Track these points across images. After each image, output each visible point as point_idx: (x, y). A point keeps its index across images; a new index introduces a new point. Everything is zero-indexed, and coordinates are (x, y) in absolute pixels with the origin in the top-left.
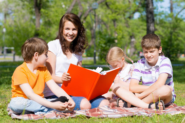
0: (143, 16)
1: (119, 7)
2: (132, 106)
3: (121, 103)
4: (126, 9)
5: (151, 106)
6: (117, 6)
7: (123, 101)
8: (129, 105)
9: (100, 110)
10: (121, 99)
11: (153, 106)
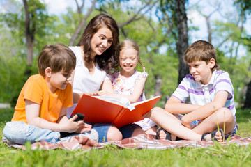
0: (172, 49)
1: (140, 36)
2: (178, 139)
3: (163, 135)
4: (149, 39)
5: (205, 137)
6: (137, 35)
7: (166, 131)
8: (173, 137)
9: (135, 141)
10: (162, 129)
11: (209, 136)
